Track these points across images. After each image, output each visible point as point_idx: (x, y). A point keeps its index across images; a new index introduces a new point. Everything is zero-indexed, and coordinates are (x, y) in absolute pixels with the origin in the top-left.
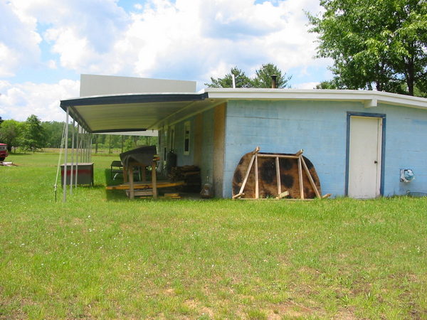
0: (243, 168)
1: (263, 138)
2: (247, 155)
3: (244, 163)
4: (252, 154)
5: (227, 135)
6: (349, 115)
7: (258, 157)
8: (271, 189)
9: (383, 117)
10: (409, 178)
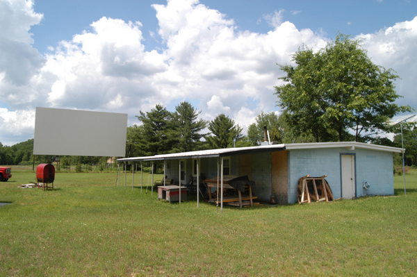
0: (300, 187)
1: (306, 169)
2: (300, 179)
3: (300, 184)
4: (303, 178)
6: (341, 154)
7: (307, 180)
8: (313, 197)
9: (354, 154)
10: (368, 187)
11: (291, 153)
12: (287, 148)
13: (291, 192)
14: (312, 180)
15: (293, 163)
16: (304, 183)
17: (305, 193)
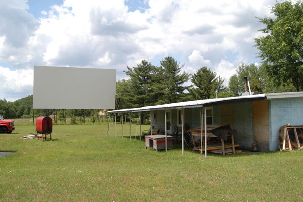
0: (281, 135)
1: (287, 118)
2: (281, 127)
3: (281, 132)
4: (284, 127)
5: (272, 118)
7: (288, 128)
8: (295, 145)
11: (272, 103)
12: (268, 98)
13: (273, 140)
14: (293, 128)
15: (274, 111)
16: (286, 132)
17: (287, 141)
